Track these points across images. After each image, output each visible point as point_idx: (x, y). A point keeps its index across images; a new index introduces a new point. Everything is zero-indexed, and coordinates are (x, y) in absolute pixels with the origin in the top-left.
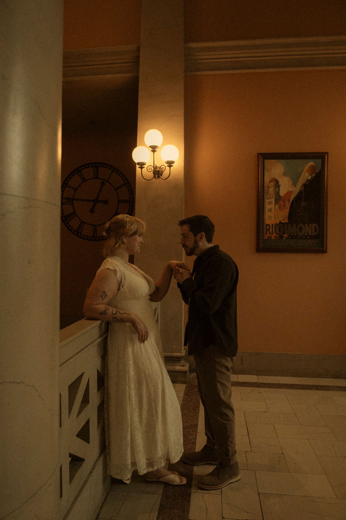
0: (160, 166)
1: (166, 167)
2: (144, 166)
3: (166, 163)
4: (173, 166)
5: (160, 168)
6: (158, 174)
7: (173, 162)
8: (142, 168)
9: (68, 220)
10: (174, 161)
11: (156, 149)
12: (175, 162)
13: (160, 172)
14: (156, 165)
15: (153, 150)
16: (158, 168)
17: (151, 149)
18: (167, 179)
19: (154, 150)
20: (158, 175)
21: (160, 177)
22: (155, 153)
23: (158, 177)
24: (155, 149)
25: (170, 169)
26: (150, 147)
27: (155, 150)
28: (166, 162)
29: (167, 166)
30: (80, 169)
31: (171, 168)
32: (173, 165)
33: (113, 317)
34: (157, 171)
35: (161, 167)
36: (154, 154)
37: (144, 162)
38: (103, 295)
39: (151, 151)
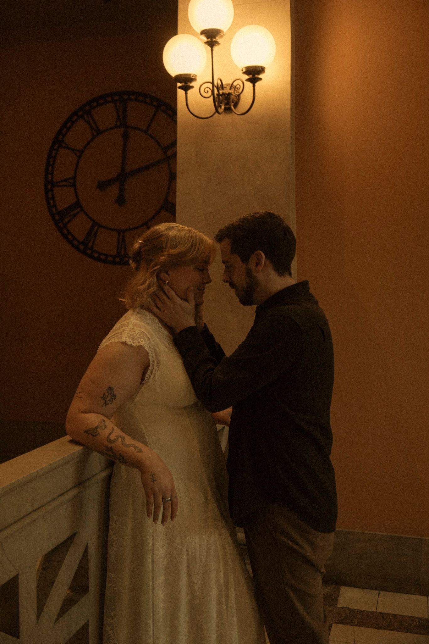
0: (231, 83)
1: (245, 82)
2: (192, 84)
3: (244, 73)
4: (260, 79)
5: (232, 86)
6: (228, 104)
7: (260, 70)
8: (186, 88)
9: (66, 220)
10: (264, 66)
11: (218, 39)
12: (266, 70)
13: (232, 97)
14: (221, 80)
15: (209, 40)
16: (228, 88)
17: (205, 39)
18: (246, 115)
19: (212, 39)
20: (226, 104)
21: (233, 111)
22: (215, 48)
23: (228, 110)
24: (215, 37)
25: (254, 86)
26: (204, 32)
27: (214, 40)
28: (244, 70)
29: (246, 80)
30: (87, 108)
31: (257, 84)
32: (260, 76)
33: (107, 447)
34: (223, 94)
35: (235, 84)
36: (212, 50)
37: (190, 75)
38: (107, 394)
39: (206, 43)
